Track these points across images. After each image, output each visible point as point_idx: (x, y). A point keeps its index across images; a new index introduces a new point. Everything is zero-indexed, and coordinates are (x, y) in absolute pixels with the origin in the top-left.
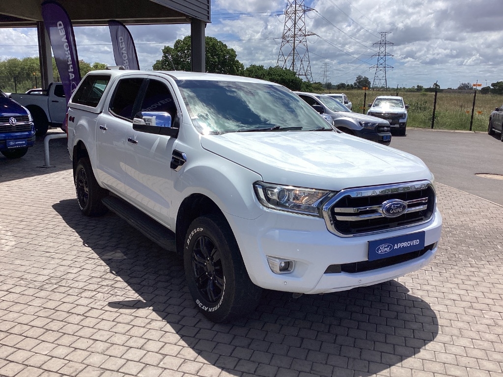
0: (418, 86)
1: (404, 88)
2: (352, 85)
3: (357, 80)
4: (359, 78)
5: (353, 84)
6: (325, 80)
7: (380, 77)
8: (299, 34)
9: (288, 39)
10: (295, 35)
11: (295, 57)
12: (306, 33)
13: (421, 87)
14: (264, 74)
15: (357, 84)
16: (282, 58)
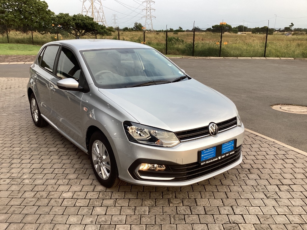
0: (170, 29)
1: (162, 30)
2: (132, 29)
3: (135, 25)
4: (136, 24)
6: (115, 25)
7: (149, 23)
13: (172, 29)
14: (70, 20)
15: (135, 27)
16: (84, 10)
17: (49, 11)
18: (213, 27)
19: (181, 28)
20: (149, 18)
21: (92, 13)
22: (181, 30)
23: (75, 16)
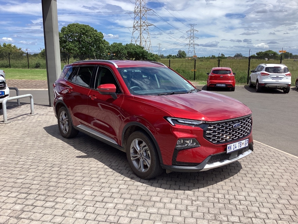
0: (212, 56)
1: (204, 57)
3: (178, 53)
4: (180, 51)
5: (176, 55)
6: (160, 53)
7: (191, 50)
8: (143, 24)
9: (137, 28)
10: (141, 25)
11: (142, 39)
12: (148, 24)
13: (214, 56)
14: (123, 49)
15: (179, 55)
16: (133, 39)
17: (105, 41)
18: (257, 54)
19: (223, 55)
20: (192, 46)
21: (141, 42)
22: (223, 57)
23: (127, 45)
